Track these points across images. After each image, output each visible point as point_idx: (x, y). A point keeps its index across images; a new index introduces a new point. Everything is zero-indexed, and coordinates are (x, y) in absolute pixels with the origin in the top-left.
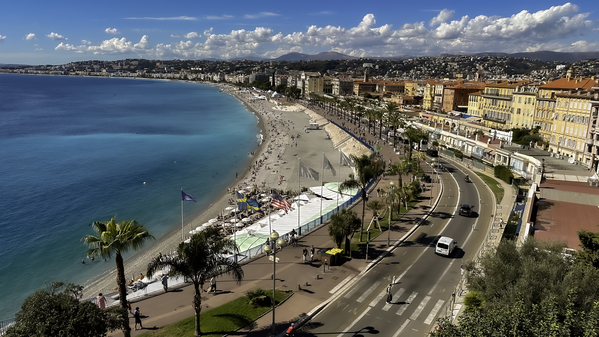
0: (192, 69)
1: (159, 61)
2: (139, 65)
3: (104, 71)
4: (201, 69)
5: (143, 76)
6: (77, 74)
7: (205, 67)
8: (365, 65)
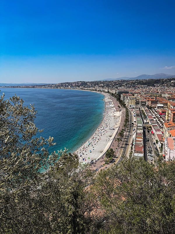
1: (89, 82)
2: (82, 83)
3: (69, 87)
5: (82, 89)
6: (61, 88)
7: (105, 84)
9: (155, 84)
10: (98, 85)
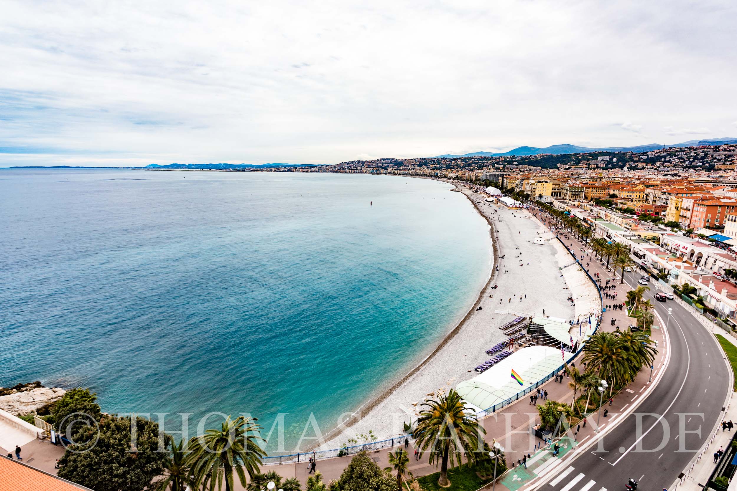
0: (431, 166)
2: (391, 163)
4: (438, 166)
7: (442, 164)
8: (600, 158)
9: (559, 165)
10: (428, 166)
